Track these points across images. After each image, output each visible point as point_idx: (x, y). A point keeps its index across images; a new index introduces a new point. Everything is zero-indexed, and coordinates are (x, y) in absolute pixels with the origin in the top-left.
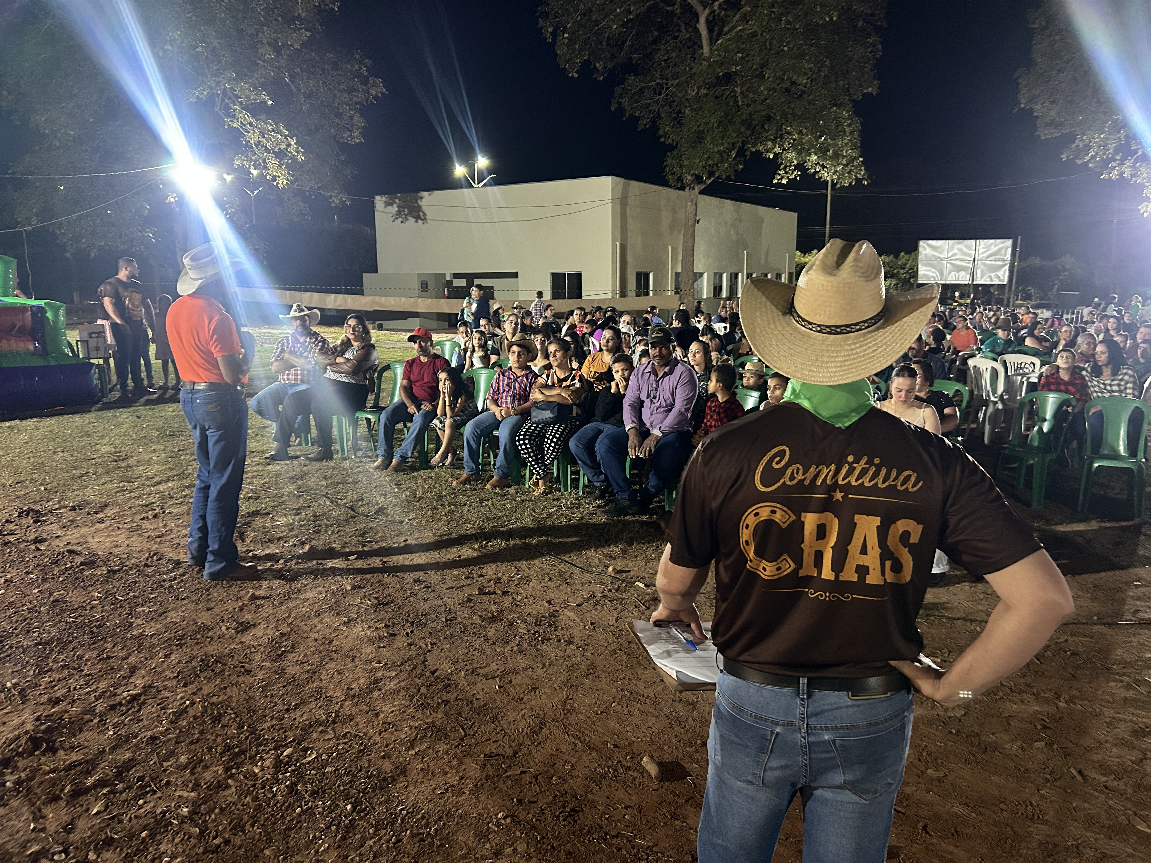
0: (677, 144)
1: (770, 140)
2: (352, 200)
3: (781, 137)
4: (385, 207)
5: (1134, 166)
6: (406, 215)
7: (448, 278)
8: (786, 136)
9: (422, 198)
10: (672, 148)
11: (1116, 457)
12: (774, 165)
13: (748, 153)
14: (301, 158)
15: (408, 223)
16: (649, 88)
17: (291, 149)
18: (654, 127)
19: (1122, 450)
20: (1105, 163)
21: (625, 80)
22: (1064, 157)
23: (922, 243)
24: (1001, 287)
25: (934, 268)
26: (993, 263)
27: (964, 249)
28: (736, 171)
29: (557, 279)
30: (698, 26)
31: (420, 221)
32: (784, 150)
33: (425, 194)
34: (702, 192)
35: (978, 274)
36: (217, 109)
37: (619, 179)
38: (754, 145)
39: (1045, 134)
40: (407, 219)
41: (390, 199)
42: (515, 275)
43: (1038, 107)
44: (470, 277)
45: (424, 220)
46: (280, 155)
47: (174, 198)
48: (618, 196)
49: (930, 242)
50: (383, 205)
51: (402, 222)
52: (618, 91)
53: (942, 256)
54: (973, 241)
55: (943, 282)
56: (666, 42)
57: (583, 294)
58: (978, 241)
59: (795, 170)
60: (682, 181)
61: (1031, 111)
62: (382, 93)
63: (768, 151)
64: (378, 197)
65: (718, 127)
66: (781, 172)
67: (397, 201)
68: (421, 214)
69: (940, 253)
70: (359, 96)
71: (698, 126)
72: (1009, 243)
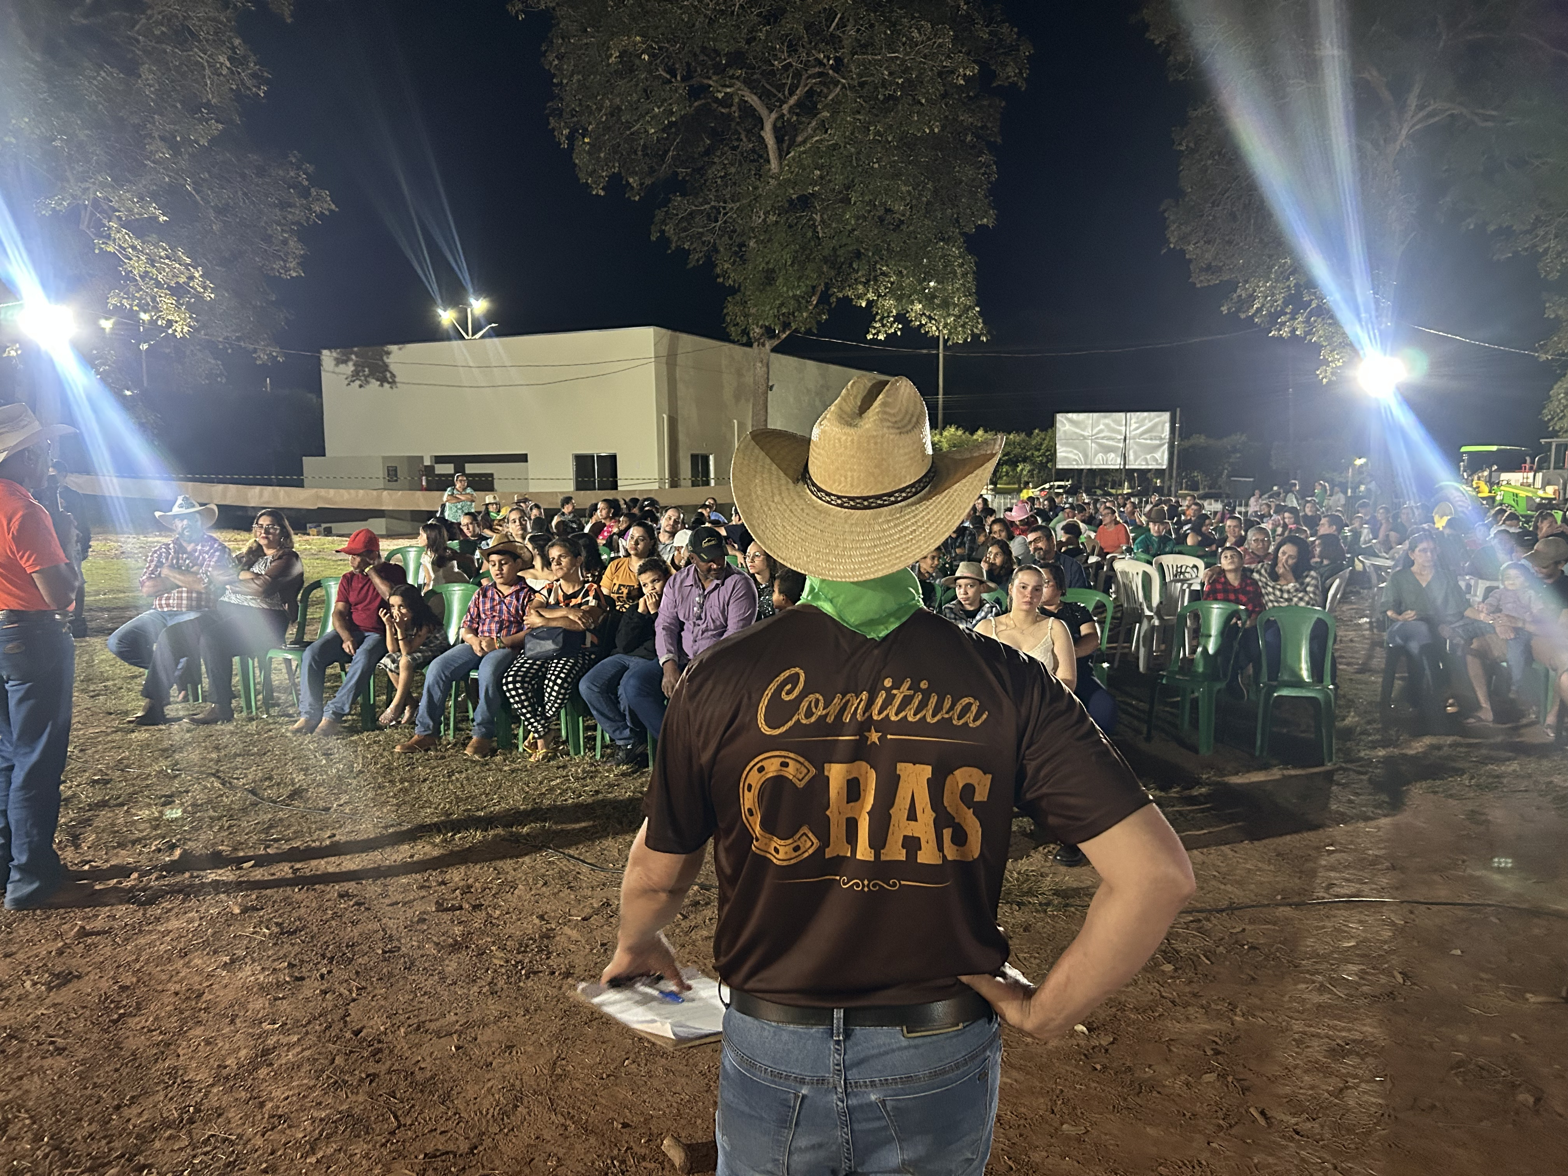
0: (740, 286)
1: (861, 283)
2: (286, 355)
3: (876, 279)
4: (337, 365)
5: (1307, 321)
6: (366, 377)
7: (427, 462)
8: (881, 278)
9: (388, 353)
10: (733, 291)
11: (1299, 683)
12: (868, 316)
13: (833, 300)
14: (209, 296)
15: (368, 387)
16: (702, 212)
17: (196, 284)
18: (710, 263)
19: (1305, 674)
20: (1273, 318)
21: (669, 201)
22: (1224, 309)
23: (1060, 417)
24: (1159, 473)
25: (1076, 448)
26: (1149, 442)
27: (1113, 425)
28: (819, 323)
29: (583, 463)
30: (763, 133)
31: (386, 385)
32: (879, 296)
33: (393, 348)
34: (775, 350)
35: (1131, 456)
36: (83, 227)
37: (663, 331)
38: (841, 289)
39: (1201, 280)
40: (368, 382)
41: (344, 354)
42: (523, 458)
43: (1191, 248)
44: (460, 462)
45: (393, 383)
46: (178, 291)
47: (16, 351)
48: (664, 352)
49: (1070, 415)
50: (333, 363)
51: (361, 386)
52: (660, 214)
53: (1086, 434)
54: (1122, 415)
55: (1088, 467)
56: (723, 154)
57: (619, 483)
58: (1128, 414)
59: (894, 322)
60: (748, 334)
61: (1183, 252)
62: (331, 211)
63: (860, 297)
64: (325, 352)
65: (792, 265)
66: (878, 325)
67: (353, 357)
68: (388, 375)
69: (1083, 430)
70: (297, 214)
71: (767, 263)
72: (1166, 416)
